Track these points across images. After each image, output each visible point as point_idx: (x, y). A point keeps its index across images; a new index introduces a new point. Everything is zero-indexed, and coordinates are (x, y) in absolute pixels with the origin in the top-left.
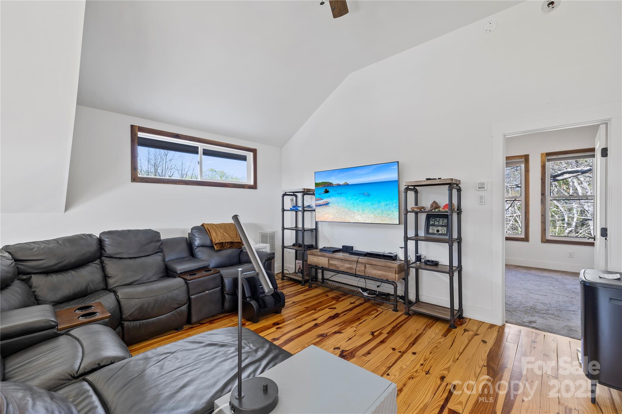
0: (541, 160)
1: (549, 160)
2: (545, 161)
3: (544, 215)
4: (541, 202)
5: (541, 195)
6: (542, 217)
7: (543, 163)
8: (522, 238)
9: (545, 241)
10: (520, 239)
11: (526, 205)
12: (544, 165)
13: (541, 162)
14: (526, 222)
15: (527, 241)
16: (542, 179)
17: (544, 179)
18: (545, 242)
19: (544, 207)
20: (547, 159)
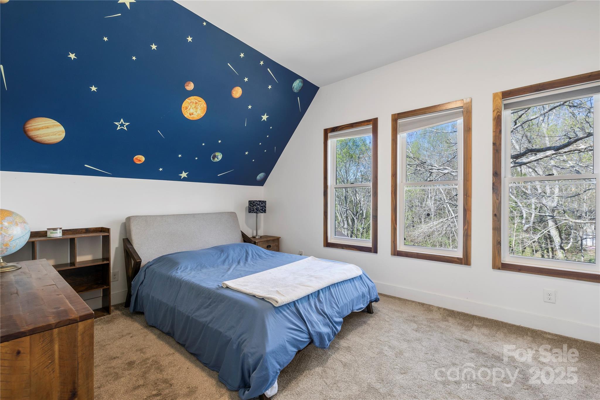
0: (493, 107)
1: (507, 106)
2: (501, 110)
3: (498, 215)
4: (493, 189)
5: (493, 175)
6: (494, 218)
7: (498, 112)
8: (458, 258)
9: (500, 266)
10: (456, 260)
11: (466, 195)
12: (499, 115)
13: (494, 111)
14: (466, 227)
15: (467, 265)
16: (494, 144)
17: (498, 144)
18: (499, 269)
19: (498, 199)
20: (504, 105)
